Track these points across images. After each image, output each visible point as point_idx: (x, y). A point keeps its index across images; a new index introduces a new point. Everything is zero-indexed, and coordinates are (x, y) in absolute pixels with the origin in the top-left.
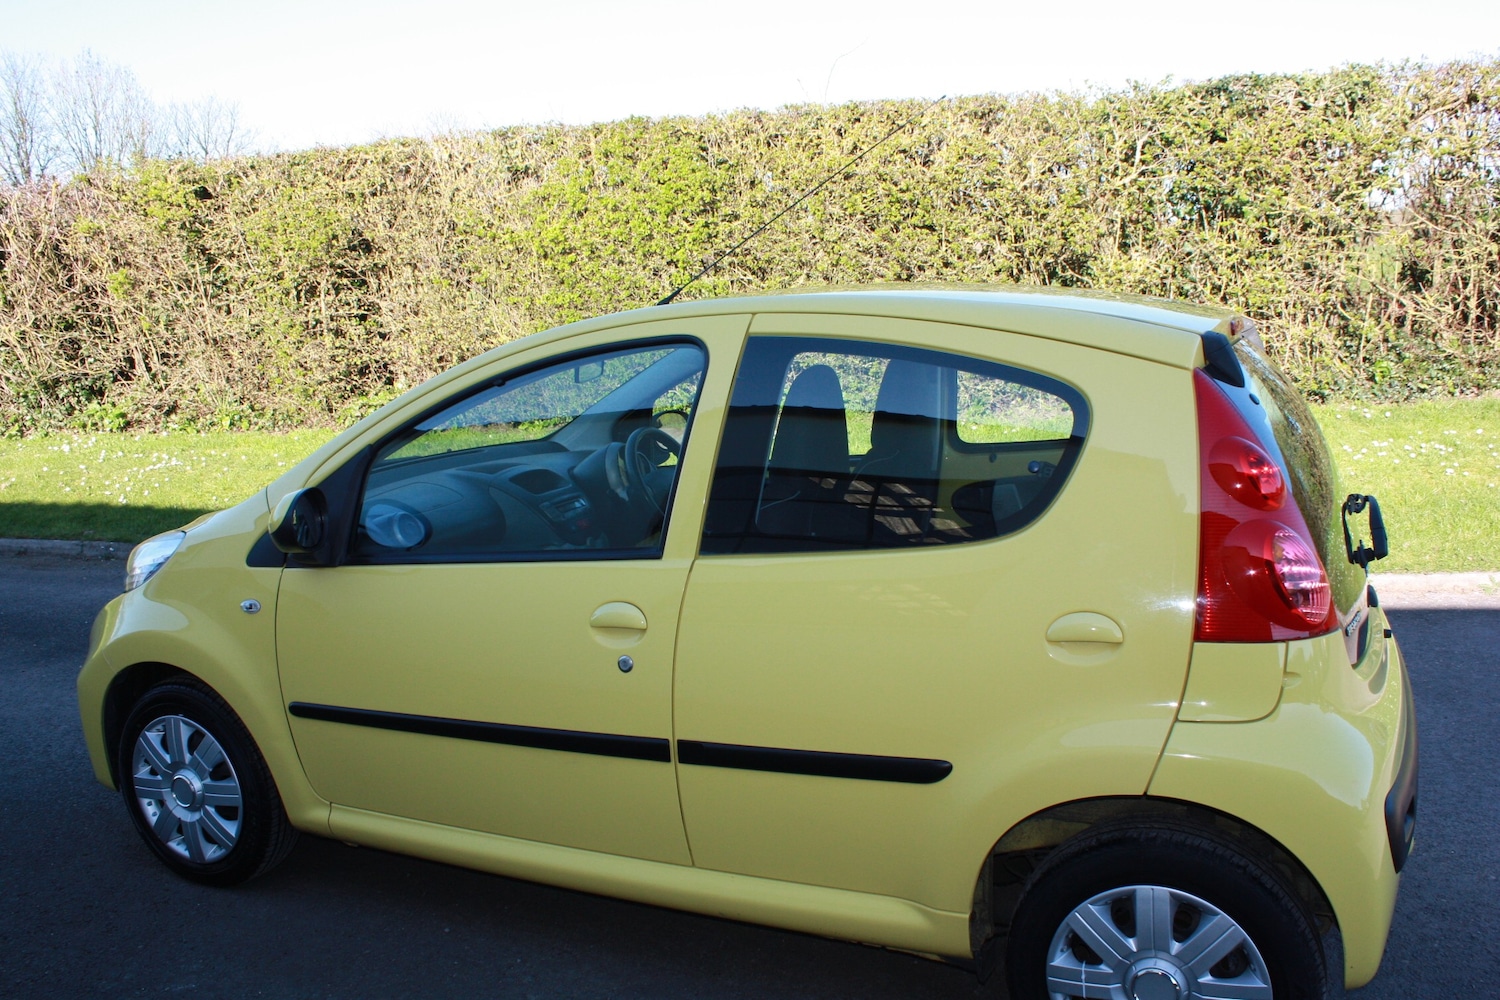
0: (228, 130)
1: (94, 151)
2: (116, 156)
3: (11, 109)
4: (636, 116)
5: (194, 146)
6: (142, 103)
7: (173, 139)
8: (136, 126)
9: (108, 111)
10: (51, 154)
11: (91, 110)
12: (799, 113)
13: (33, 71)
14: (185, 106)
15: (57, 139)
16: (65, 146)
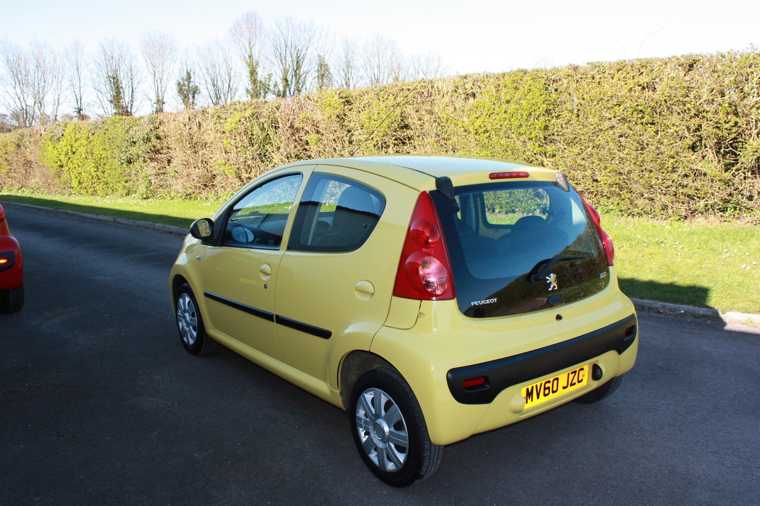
0: (437, 67)
1: (376, 78)
2: (386, 79)
3: (344, 59)
4: (520, 68)
5: (421, 74)
6: (399, 55)
7: (411, 71)
8: (395, 65)
9: (384, 59)
10: (359, 79)
11: (377, 60)
12: (594, 66)
13: (354, 43)
14: (418, 56)
15: (362, 72)
16: (365, 75)
